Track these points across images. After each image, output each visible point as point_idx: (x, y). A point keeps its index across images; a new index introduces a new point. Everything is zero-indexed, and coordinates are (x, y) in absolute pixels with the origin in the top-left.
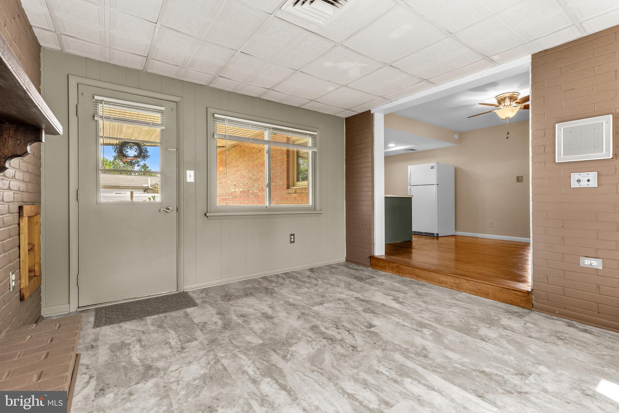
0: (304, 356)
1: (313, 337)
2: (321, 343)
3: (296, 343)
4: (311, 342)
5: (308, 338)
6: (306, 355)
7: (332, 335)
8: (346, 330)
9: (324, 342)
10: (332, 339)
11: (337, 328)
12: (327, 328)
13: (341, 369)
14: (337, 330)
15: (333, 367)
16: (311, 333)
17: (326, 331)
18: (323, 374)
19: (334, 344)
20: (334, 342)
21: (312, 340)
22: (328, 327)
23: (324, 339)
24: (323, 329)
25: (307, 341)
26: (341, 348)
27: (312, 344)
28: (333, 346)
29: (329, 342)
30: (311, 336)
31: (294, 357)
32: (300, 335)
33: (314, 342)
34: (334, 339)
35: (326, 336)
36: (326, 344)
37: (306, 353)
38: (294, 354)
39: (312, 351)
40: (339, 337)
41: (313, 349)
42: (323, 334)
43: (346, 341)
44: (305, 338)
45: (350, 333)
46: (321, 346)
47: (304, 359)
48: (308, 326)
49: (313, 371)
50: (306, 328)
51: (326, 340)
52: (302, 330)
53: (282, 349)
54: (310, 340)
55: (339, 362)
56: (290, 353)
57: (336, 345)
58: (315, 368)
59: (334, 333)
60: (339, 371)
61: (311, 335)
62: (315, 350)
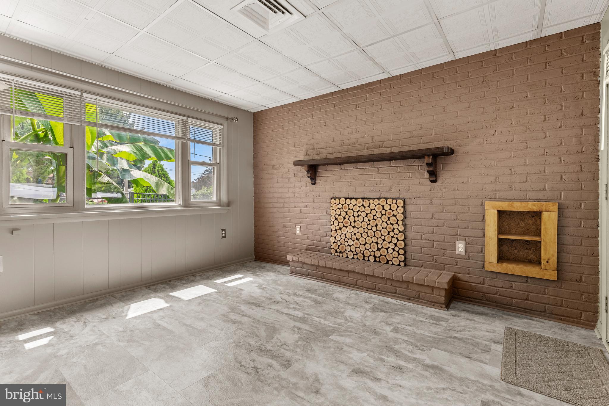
0: (282, 331)
1: (283, 350)
2: (272, 345)
3: (297, 341)
4: (282, 345)
5: (288, 348)
6: (281, 332)
7: (262, 356)
8: (245, 367)
9: (269, 346)
10: (261, 351)
11: (255, 368)
12: (269, 365)
13: (251, 327)
14: (256, 365)
15: (257, 328)
16: (286, 354)
17: (270, 361)
18: (264, 323)
19: (258, 345)
20: (258, 348)
21: (283, 346)
22: (269, 368)
23: (270, 350)
24: (274, 363)
25: (287, 344)
26: (251, 343)
27: (280, 342)
28: (259, 343)
29: (264, 347)
30: (286, 351)
31: (291, 330)
32: (298, 350)
33: (280, 344)
34: (259, 351)
35: (269, 354)
36: (266, 344)
37: (283, 334)
38: (292, 332)
39: (277, 336)
40: (254, 355)
41: (277, 338)
42: (273, 357)
43: (245, 351)
44: (291, 348)
45: (240, 362)
46: (271, 342)
47: (282, 329)
48: (296, 366)
49: (272, 323)
50: (297, 361)
51: (267, 349)
52: (301, 358)
53: (306, 334)
54: (284, 346)
55: (252, 331)
56: (297, 332)
57: (256, 345)
58: (271, 325)
59: (260, 359)
60: (253, 326)
61: (286, 353)
62: (276, 337)
